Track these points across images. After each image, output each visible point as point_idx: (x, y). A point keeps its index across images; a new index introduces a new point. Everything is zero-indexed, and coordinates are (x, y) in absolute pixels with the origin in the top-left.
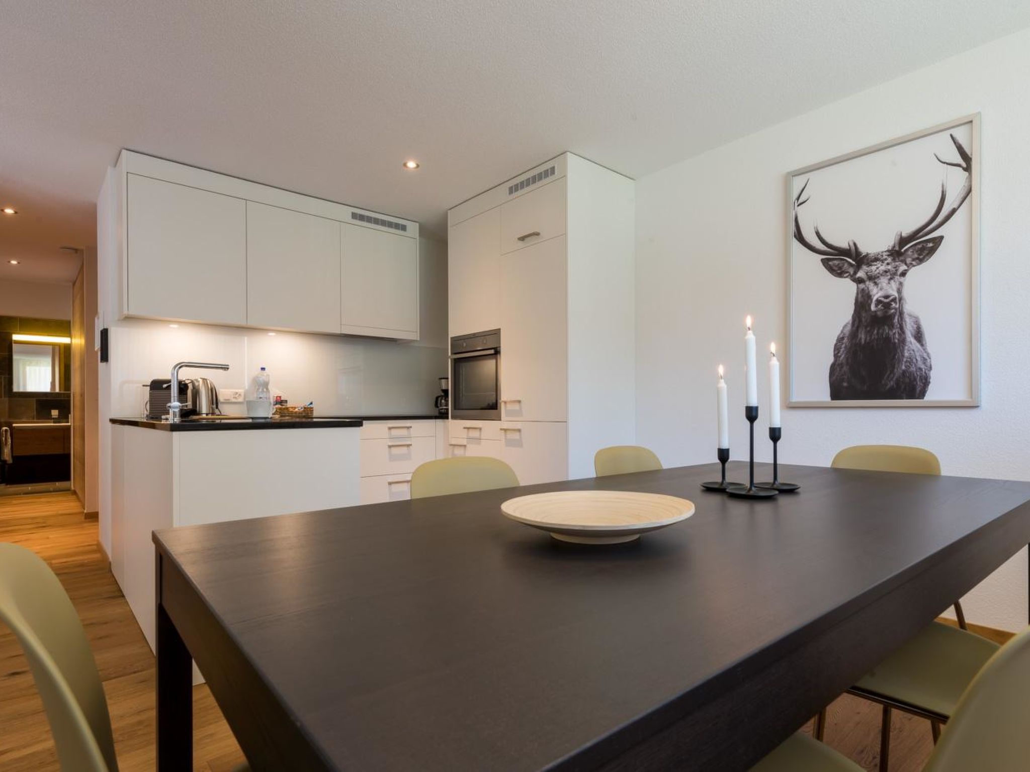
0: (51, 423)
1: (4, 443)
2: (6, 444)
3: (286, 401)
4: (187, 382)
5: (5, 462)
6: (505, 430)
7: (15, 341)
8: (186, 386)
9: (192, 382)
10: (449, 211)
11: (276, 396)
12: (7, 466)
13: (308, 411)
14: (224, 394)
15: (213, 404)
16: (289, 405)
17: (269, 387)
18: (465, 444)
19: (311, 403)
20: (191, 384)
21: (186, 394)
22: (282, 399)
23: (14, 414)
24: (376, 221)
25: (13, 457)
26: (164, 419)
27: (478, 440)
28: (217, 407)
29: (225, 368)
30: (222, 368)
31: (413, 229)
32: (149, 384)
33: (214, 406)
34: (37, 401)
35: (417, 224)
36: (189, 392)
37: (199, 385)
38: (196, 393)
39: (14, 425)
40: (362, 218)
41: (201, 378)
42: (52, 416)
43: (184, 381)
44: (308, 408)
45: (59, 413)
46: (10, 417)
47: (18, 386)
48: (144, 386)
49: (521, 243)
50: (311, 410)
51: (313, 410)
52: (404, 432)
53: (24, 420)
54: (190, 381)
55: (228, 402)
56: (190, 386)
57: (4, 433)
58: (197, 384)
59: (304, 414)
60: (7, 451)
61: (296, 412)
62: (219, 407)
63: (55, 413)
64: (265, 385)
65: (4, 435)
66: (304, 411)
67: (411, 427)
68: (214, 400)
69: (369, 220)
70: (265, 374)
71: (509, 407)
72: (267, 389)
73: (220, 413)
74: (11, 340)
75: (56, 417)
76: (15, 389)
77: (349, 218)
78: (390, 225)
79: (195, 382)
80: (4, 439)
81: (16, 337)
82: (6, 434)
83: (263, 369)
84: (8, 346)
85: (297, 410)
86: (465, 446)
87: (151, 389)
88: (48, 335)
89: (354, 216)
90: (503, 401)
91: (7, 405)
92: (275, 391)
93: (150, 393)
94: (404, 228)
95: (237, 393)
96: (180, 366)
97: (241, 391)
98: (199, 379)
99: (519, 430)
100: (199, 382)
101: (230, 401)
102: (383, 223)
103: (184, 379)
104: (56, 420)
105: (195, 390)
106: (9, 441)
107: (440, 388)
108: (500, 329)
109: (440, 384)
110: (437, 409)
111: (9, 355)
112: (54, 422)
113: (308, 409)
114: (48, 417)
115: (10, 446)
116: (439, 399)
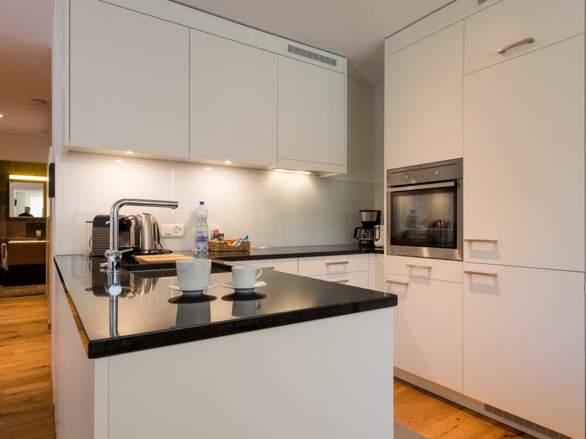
0: (36, 240)
1: (3, 255)
2: (4, 256)
3: (223, 234)
4: (130, 218)
5: (3, 269)
6: (470, 273)
7: (11, 179)
8: (129, 222)
9: (135, 218)
10: (386, 41)
11: (214, 230)
12: (5, 272)
13: (245, 245)
14: (165, 228)
15: (155, 240)
16: (226, 238)
17: (208, 221)
18: (407, 282)
19: (247, 238)
20: (134, 220)
21: (129, 231)
22: (219, 233)
23: (11, 235)
24: (310, 55)
25: (9, 266)
26: (103, 268)
27: (427, 280)
28: (159, 243)
29: (174, 206)
30: (169, 206)
31: (342, 64)
32: (93, 221)
33: (157, 242)
34: (27, 224)
35: (346, 59)
36: (132, 229)
37: (141, 221)
38: (139, 229)
39: (10, 242)
40: (297, 51)
41: (143, 214)
42: (36, 235)
43: (128, 217)
44: (245, 242)
45: (42, 233)
46: (8, 235)
47: (13, 213)
48: (87, 222)
49: (501, 57)
50: (248, 244)
51: (250, 245)
52: (340, 267)
53: (17, 238)
54: (132, 217)
55: (169, 237)
56: (133, 222)
57: (3, 248)
58: (139, 220)
59: (241, 249)
60: (4, 261)
61: (234, 247)
62: (161, 243)
63: (39, 233)
64: (204, 220)
65: (3, 250)
66: (241, 245)
67: (347, 263)
68: (156, 236)
69: (303, 53)
70: (204, 208)
71: (476, 246)
72: (206, 222)
73: (162, 248)
74: (9, 179)
75: (40, 236)
76: (11, 216)
77: (285, 51)
78: (322, 59)
79: (138, 218)
80: (2, 252)
81: (12, 177)
82: (4, 249)
83: (202, 203)
84: (7, 182)
85: (234, 244)
86: (407, 284)
87: (94, 226)
88: (34, 175)
89: (291, 49)
90: (466, 240)
91: (5, 228)
92: (212, 226)
93: (93, 230)
94: (333, 62)
95: (177, 227)
96: (121, 203)
97: (181, 225)
98: (142, 215)
99: (495, 276)
100: (141, 217)
101: (170, 236)
102: (316, 57)
103: (127, 216)
104: (40, 238)
105: (138, 226)
106: (6, 253)
107: (361, 220)
108: (461, 159)
109: (361, 217)
110: (357, 241)
111: (7, 190)
112: (38, 240)
113: (246, 244)
114: (34, 236)
115: (6, 258)
116: (359, 230)
